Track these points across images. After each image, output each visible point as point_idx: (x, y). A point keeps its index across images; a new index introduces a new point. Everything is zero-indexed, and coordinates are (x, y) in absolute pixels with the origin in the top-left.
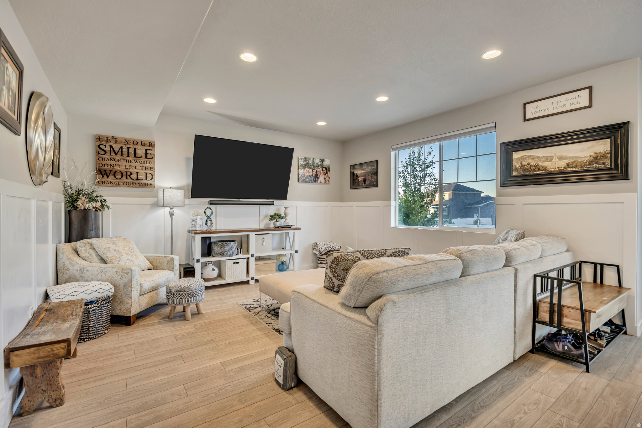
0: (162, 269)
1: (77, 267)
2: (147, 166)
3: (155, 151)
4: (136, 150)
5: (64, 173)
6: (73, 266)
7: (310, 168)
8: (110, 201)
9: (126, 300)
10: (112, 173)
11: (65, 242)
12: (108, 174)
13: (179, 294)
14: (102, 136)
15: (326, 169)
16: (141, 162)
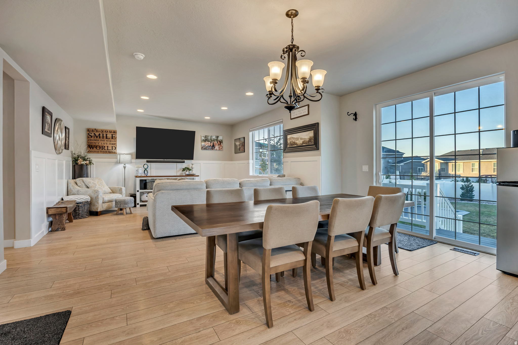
0: (117, 193)
1: (76, 190)
2: (113, 143)
3: (116, 135)
4: (107, 135)
5: (72, 147)
6: (74, 189)
7: (209, 141)
8: (94, 160)
9: (96, 204)
10: (95, 147)
11: (72, 179)
12: (93, 147)
13: (120, 203)
14: (90, 129)
15: (220, 142)
16: (109, 141)
